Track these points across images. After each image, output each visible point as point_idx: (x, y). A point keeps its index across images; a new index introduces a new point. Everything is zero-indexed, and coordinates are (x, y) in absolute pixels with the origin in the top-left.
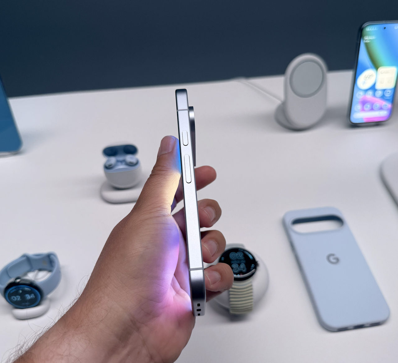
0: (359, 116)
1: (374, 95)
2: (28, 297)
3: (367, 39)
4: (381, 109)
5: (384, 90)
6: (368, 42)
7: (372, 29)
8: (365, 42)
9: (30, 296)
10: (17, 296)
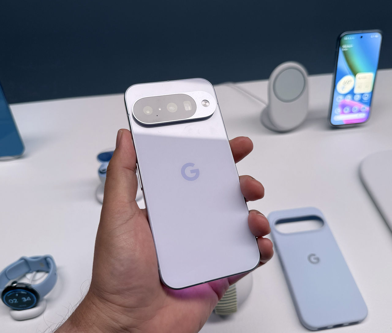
0: (339, 118)
1: (353, 99)
2: (25, 300)
3: (345, 47)
4: (360, 111)
5: (362, 94)
6: (346, 50)
7: (349, 38)
8: (343, 50)
9: (26, 299)
10: (14, 299)
